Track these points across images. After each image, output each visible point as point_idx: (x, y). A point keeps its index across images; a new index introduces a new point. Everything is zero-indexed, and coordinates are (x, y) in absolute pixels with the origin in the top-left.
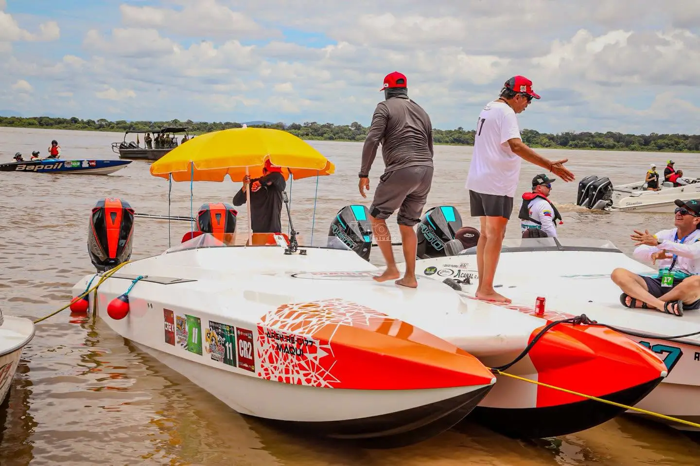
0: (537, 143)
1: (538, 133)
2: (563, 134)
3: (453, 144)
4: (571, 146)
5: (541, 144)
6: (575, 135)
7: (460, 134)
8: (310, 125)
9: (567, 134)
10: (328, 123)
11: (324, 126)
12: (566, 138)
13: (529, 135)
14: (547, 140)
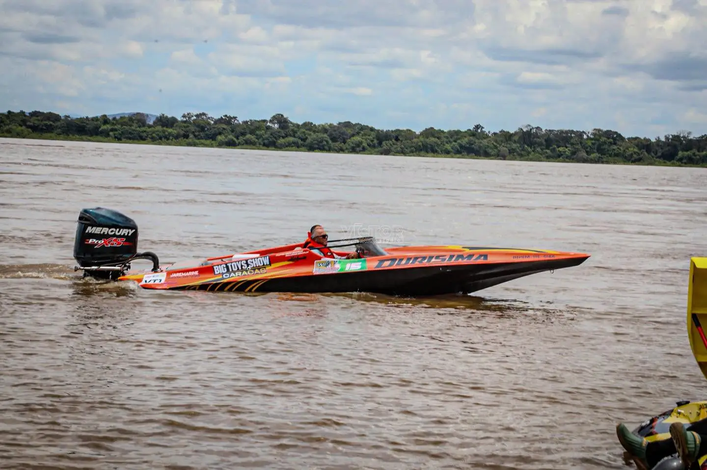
0: (617, 155)
1: (619, 136)
2: (667, 138)
3: (458, 155)
4: (680, 160)
5: (625, 157)
6: (691, 140)
7: (471, 138)
8: (195, 118)
9: (676, 138)
10: (226, 116)
11: (220, 121)
12: (675, 147)
13: (603, 139)
14: (636, 150)
